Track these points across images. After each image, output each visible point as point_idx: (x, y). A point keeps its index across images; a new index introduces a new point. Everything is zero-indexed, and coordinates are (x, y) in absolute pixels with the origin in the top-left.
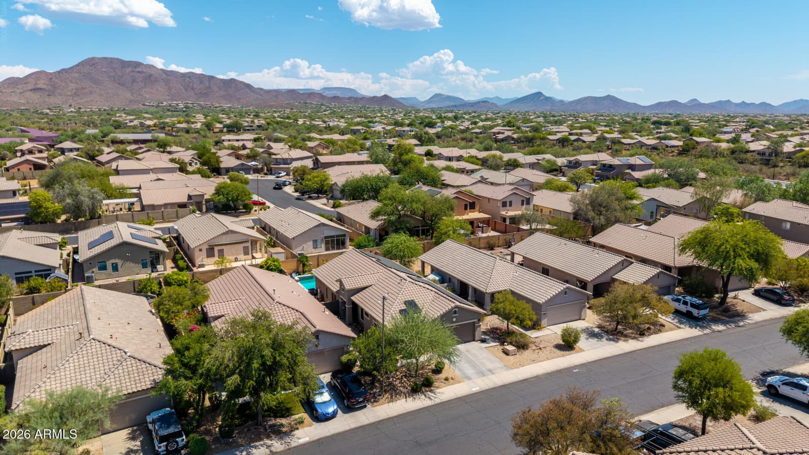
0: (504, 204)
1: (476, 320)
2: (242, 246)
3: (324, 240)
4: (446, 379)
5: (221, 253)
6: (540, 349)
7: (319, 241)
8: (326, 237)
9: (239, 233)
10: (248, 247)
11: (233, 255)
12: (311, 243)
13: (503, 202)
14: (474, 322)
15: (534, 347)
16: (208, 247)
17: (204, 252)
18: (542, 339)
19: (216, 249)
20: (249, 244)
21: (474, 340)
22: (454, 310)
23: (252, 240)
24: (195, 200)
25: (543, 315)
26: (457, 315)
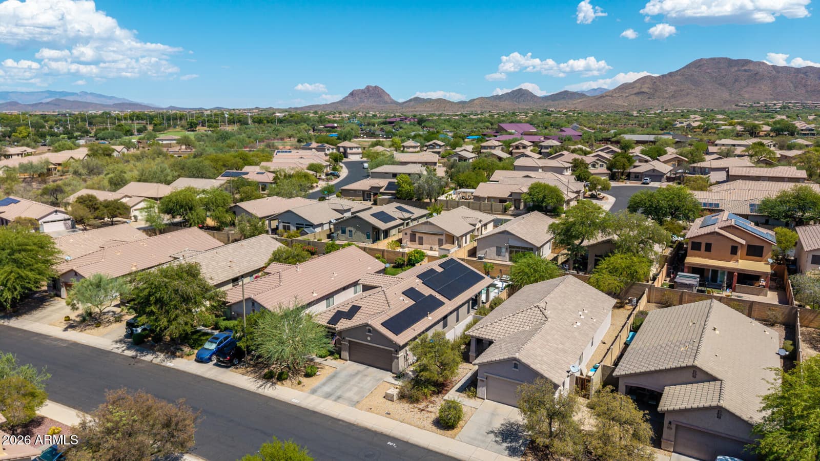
1: (393, 350)
2: (437, 237)
3: (509, 249)
4: (299, 383)
5: (421, 239)
7: (504, 250)
8: (510, 247)
9: (435, 225)
10: (442, 240)
11: (430, 244)
12: (495, 249)
14: (391, 351)
16: (411, 233)
17: (409, 235)
19: (418, 235)
21: (391, 371)
22: (368, 328)
23: (446, 234)
24: (514, 197)
25: (481, 380)
26: (372, 334)
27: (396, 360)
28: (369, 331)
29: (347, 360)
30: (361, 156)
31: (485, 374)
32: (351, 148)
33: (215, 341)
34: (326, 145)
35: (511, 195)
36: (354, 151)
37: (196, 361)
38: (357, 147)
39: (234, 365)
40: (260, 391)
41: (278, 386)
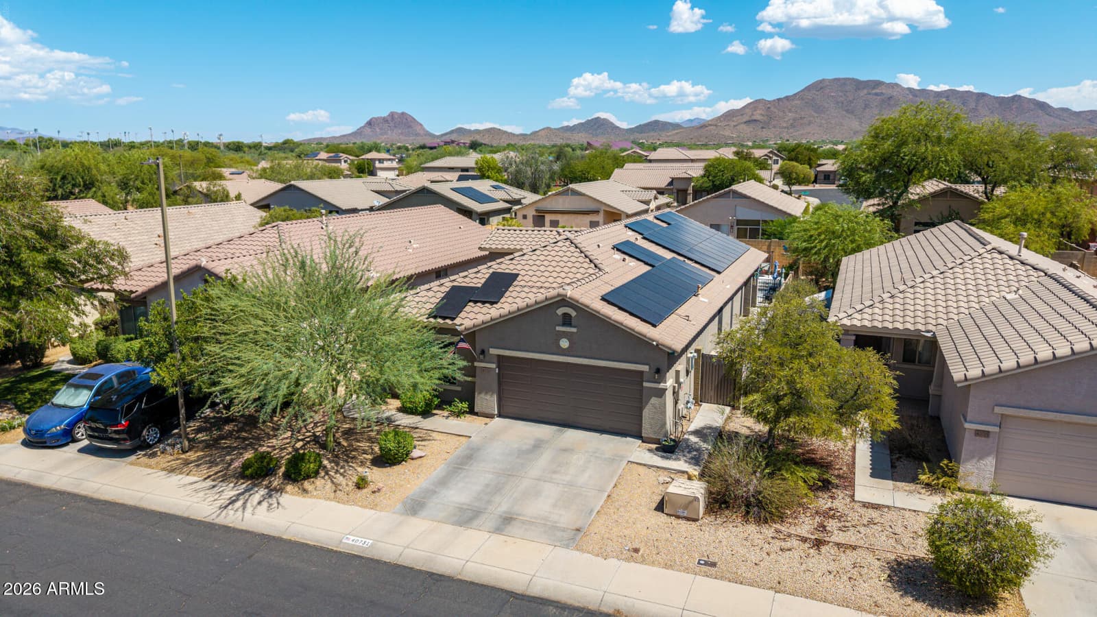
1: (645, 368)
2: (587, 220)
4: (360, 484)
5: (555, 222)
8: (739, 222)
9: (587, 196)
14: (641, 373)
15: (800, 529)
16: (534, 213)
17: (530, 219)
19: (548, 218)
21: (639, 436)
22: (560, 311)
23: (606, 212)
24: (677, 185)
25: (978, 433)
26: (574, 330)
27: (654, 400)
28: (567, 320)
29: (491, 416)
30: (397, 173)
31: (998, 410)
32: (381, 161)
33: (89, 382)
34: (341, 154)
35: (671, 183)
36: (386, 164)
37: (26, 443)
38: (389, 160)
39: (144, 446)
40: (232, 518)
41: (291, 499)
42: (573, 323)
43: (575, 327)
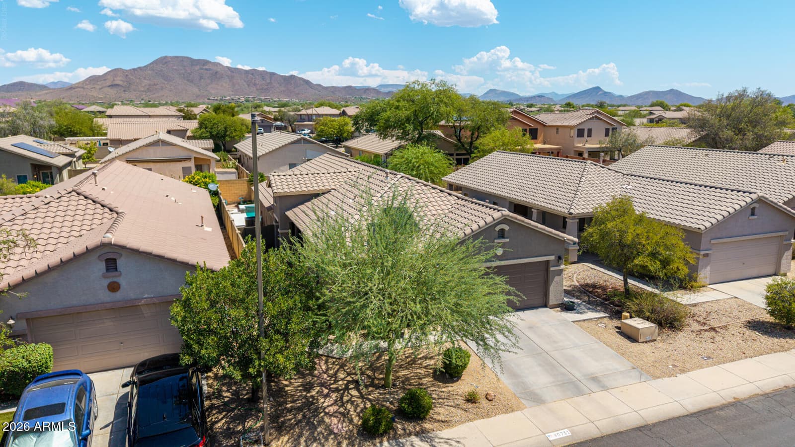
0: (580, 133)
1: (552, 258)
4: (471, 399)
6: (713, 329)
9: (179, 146)
13: (578, 130)
14: (548, 262)
15: (696, 326)
18: (708, 308)
20: (191, 164)
21: (545, 305)
22: (497, 228)
25: (704, 256)
26: (507, 240)
27: (557, 279)
28: (502, 235)
31: (712, 242)
42: (505, 236)
43: (507, 238)
